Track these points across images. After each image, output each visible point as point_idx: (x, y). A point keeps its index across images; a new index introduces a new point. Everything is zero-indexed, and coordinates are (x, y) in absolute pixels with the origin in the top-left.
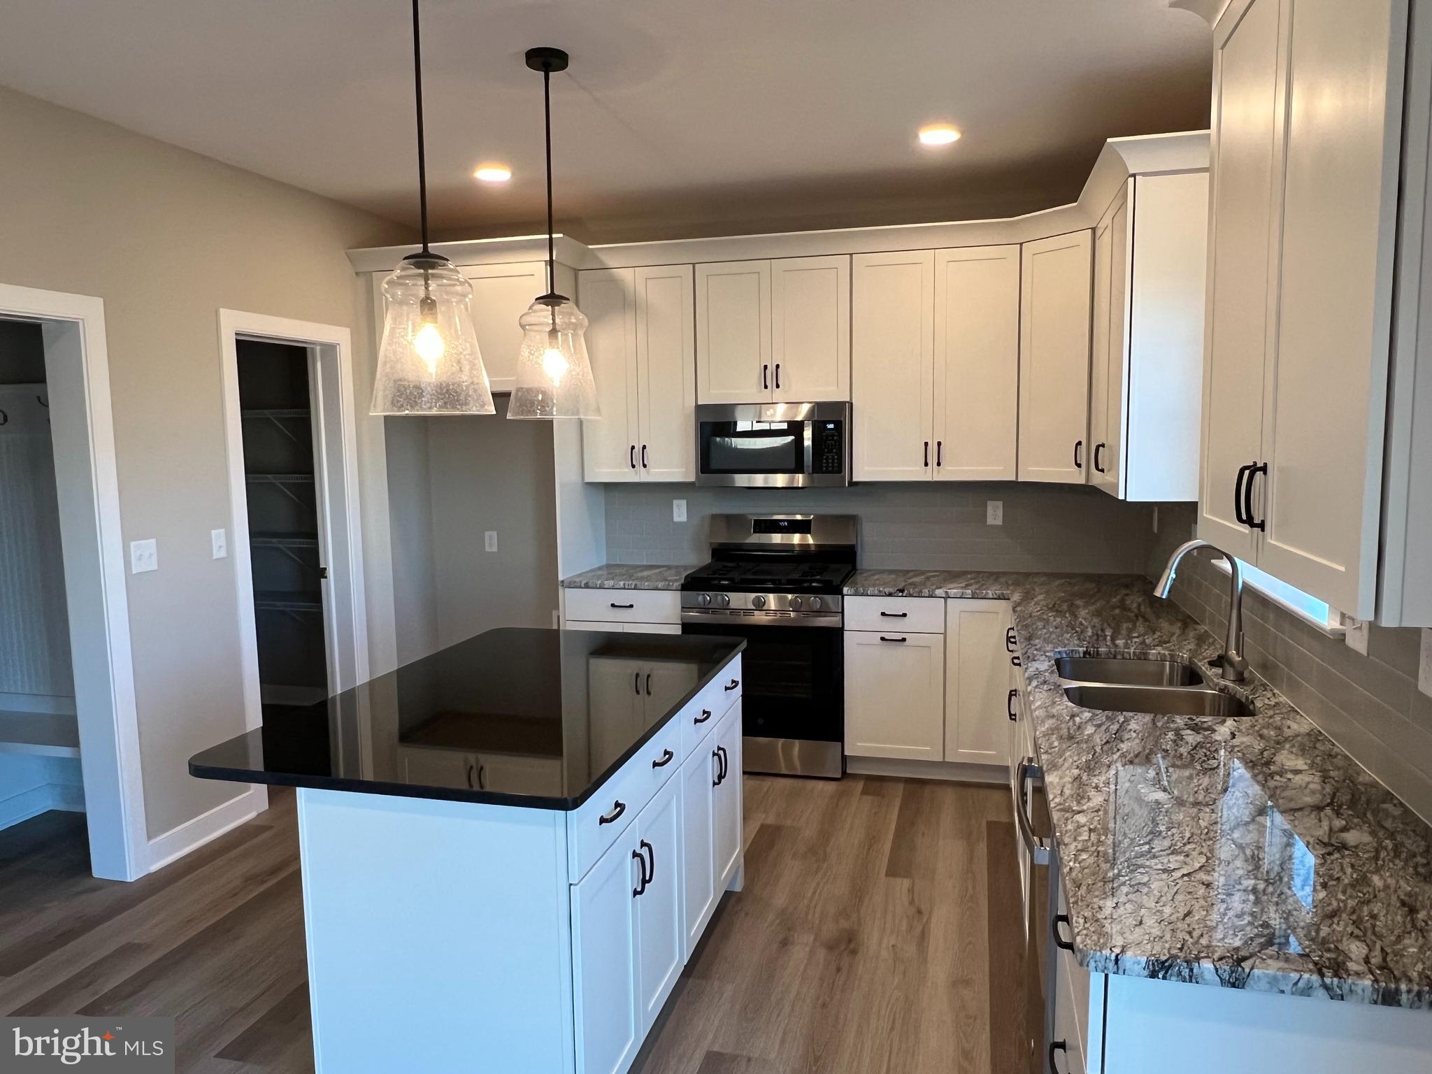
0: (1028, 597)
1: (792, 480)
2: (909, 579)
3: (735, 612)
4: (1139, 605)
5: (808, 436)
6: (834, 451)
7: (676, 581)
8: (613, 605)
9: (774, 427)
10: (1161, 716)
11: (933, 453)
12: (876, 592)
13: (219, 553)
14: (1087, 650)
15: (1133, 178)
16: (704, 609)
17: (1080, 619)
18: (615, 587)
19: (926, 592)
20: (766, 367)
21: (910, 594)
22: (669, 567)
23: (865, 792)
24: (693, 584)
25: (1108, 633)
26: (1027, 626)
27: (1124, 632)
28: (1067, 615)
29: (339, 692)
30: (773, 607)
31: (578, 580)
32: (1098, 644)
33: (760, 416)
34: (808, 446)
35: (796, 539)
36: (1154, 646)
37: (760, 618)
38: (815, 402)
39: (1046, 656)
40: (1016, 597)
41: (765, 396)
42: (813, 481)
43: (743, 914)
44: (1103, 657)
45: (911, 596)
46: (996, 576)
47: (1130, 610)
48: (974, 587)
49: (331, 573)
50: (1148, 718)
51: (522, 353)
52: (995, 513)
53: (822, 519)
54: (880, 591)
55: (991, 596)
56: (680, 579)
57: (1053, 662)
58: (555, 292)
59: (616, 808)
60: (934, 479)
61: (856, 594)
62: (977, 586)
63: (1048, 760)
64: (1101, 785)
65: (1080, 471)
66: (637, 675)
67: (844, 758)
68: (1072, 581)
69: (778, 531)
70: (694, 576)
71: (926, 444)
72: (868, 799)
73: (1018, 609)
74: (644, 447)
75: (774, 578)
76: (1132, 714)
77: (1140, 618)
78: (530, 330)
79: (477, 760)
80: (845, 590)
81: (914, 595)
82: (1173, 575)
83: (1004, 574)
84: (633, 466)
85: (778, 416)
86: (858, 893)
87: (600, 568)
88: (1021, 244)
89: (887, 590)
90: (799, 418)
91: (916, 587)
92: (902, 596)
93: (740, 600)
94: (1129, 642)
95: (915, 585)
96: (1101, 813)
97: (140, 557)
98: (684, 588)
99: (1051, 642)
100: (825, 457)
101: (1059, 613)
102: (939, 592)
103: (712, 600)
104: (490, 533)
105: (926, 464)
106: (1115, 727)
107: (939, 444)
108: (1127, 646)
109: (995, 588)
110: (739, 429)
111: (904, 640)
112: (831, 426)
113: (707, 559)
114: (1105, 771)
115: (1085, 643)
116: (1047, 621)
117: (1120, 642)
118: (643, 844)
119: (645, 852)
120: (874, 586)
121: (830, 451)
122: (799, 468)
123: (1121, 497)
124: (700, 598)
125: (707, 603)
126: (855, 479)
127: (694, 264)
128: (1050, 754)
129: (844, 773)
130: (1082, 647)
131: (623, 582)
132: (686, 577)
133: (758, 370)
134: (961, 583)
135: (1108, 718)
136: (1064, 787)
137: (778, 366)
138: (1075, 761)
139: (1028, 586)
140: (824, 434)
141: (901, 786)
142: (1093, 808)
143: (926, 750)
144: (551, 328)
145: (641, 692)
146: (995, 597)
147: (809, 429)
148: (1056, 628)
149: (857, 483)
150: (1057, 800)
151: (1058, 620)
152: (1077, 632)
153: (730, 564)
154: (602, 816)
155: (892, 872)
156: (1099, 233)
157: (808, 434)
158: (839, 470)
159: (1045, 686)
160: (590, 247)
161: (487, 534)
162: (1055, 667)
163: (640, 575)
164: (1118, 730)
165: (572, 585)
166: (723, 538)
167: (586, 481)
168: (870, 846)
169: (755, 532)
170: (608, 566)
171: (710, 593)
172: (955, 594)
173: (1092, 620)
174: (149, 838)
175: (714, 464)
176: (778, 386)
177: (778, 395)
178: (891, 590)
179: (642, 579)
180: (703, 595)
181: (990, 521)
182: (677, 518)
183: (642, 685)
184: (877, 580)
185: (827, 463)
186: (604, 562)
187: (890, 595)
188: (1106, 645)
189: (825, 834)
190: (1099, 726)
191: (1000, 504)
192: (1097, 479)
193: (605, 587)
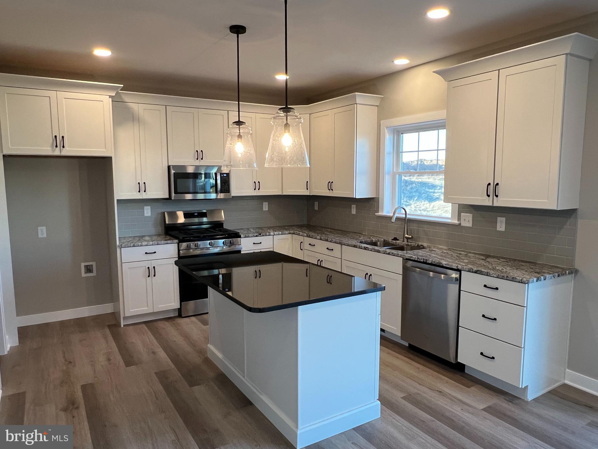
3: (202, 249)
5: (219, 179)
6: (227, 184)
8: (146, 253)
11: (257, 185)
12: (252, 236)
18: (148, 245)
19: (268, 234)
20: (197, 151)
34: (219, 183)
37: (214, 250)
38: (219, 166)
41: (197, 163)
45: (263, 236)
52: (266, 206)
53: (210, 211)
54: (253, 235)
55: (287, 233)
60: (258, 195)
61: (245, 237)
71: (255, 182)
74: (145, 183)
80: (242, 236)
84: (139, 191)
89: (256, 234)
92: (260, 236)
93: (204, 244)
95: (264, 232)
100: (223, 187)
102: (272, 233)
104: (41, 228)
105: (255, 189)
107: (259, 182)
112: (225, 175)
120: (250, 234)
121: (225, 184)
123: (354, 197)
126: (232, 195)
131: (151, 243)
133: (194, 152)
137: (202, 151)
140: (223, 178)
147: (219, 176)
149: (233, 197)
156: (315, 116)
158: (228, 191)
161: (39, 228)
167: (117, 198)
169: (185, 218)
172: (277, 233)
175: (179, 191)
176: (202, 159)
177: (202, 162)
180: (187, 244)
181: (264, 209)
182: (146, 215)
185: (225, 189)
187: (257, 236)
191: (267, 203)
193: (143, 245)
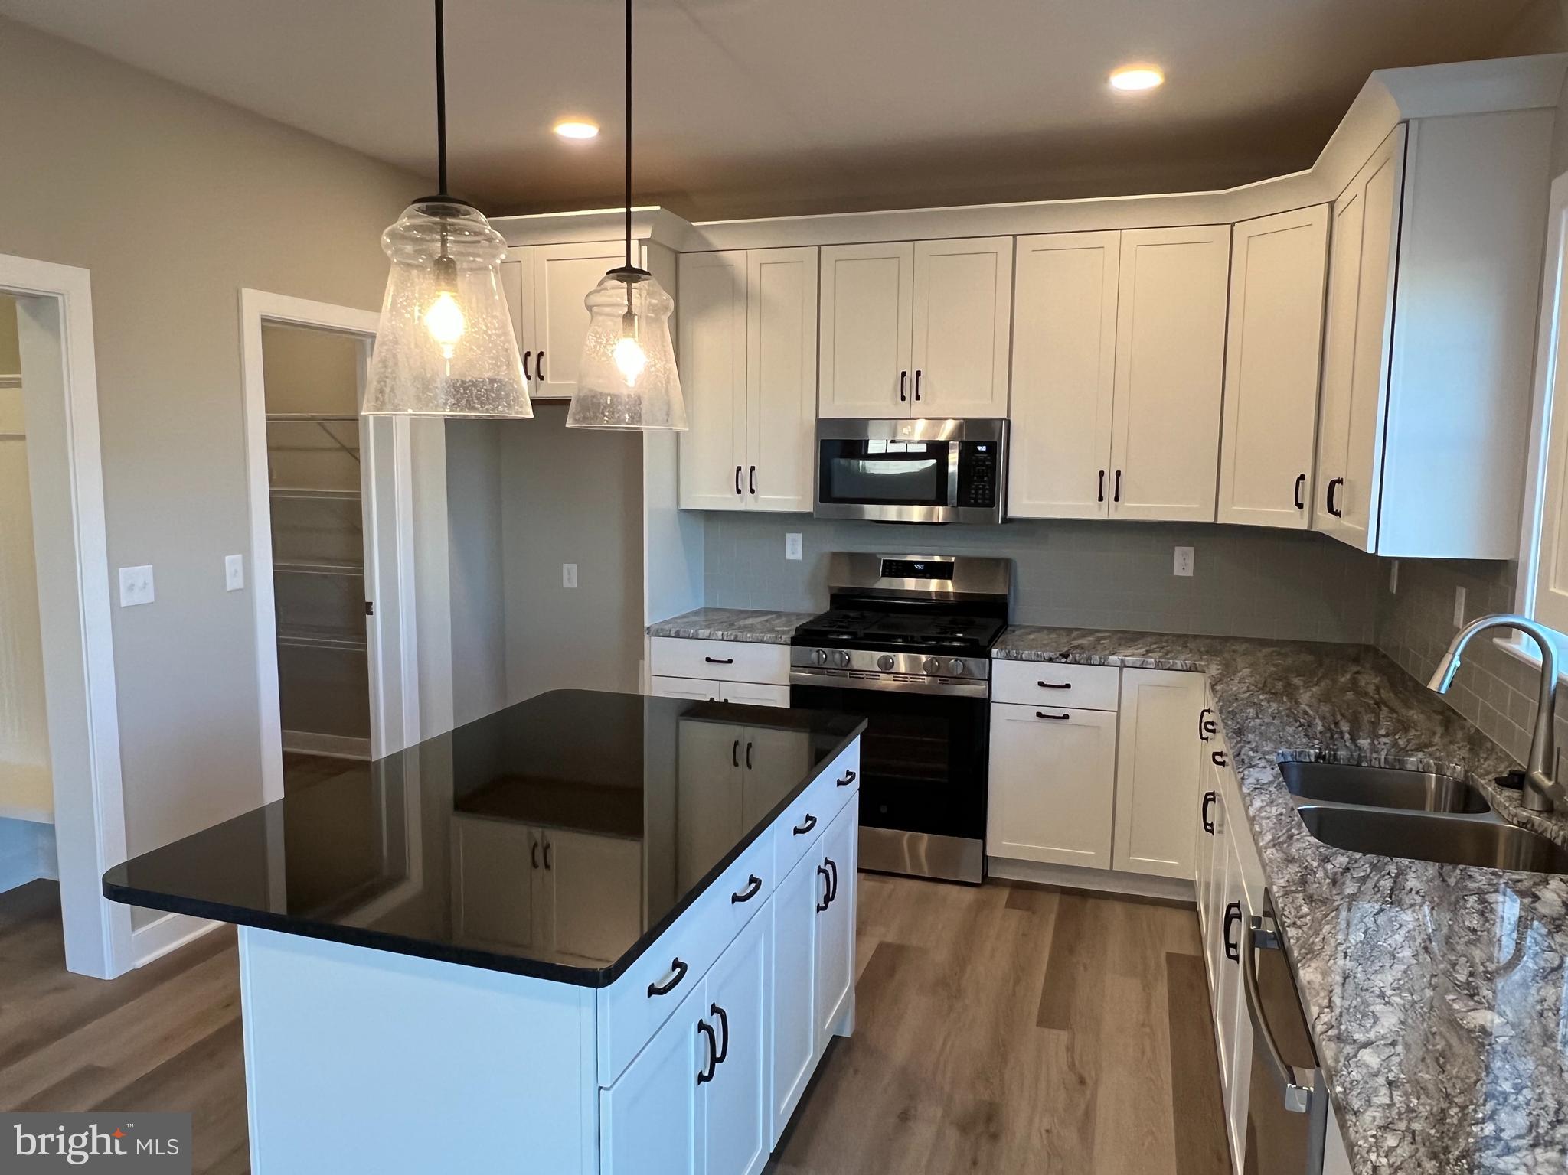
0: (1229, 671)
1: (931, 514)
2: (1074, 639)
3: (856, 674)
4: (1378, 690)
5: (954, 460)
6: (985, 479)
7: (784, 633)
8: (708, 660)
9: (913, 448)
10: (1450, 867)
11: (1111, 485)
12: (1033, 657)
13: (234, 582)
14: (1320, 753)
15: (1405, 125)
16: (819, 669)
17: (1303, 706)
18: (712, 637)
19: (1096, 659)
20: (904, 374)
21: (1076, 660)
22: (779, 614)
23: (1011, 904)
24: (805, 637)
25: (1345, 727)
26: (1233, 713)
27: (1366, 727)
28: (1285, 699)
29: (384, 755)
30: (903, 670)
31: (667, 627)
32: (1335, 745)
33: (895, 434)
34: (953, 473)
35: (933, 585)
36: (1412, 750)
37: (887, 683)
38: (964, 419)
39: (1268, 761)
40: (1214, 670)
41: (902, 409)
42: (957, 515)
43: (851, 1071)
44: (1342, 762)
45: (1077, 662)
46: (1183, 640)
47: (1367, 694)
48: (1157, 655)
49: (377, 608)
50: (1432, 869)
51: (588, 343)
52: (1184, 562)
53: (968, 562)
54: (1038, 656)
55: (1180, 667)
56: (789, 631)
57: (1277, 769)
58: (632, 265)
59: (674, 969)
60: (1110, 518)
61: (1008, 658)
62: (1161, 654)
63: (1298, 939)
64: (1389, 992)
65: (1302, 514)
66: (736, 744)
67: (985, 858)
68: (1283, 651)
69: (913, 574)
70: (806, 628)
71: (1102, 474)
72: (1015, 914)
73: (1218, 688)
74: (753, 469)
75: (905, 634)
76: (1406, 861)
77: (1384, 708)
78: (600, 314)
79: (543, 836)
80: (994, 652)
81: (1081, 662)
82: (1457, 663)
83: (1195, 637)
84: (739, 491)
85: (916, 435)
86: (1001, 1049)
87: (696, 613)
88: (1233, 225)
89: (1047, 655)
90: (942, 438)
91: (1084, 653)
92: (1066, 662)
93: (864, 659)
94: (1376, 742)
95: (1082, 648)
96: (1399, 1048)
97: (131, 588)
98: (795, 642)
99: (1270, 739)
100: (973, 487)
101: (1274, 695)
102: (1113, 659)
103: (828, 656)
104: (569, 565)
105: (1101, 499)
106: (1387, 883)
107: (1118, 474)
108: (1374, 749)
109: (1183, 657)
110: (870, 451)
111: (1066, 717)
112: (983, 448)
113: (824, 606)
114: (1388, 965)
115: (1316, 742)
116: (1257, 706)
117: (1364, 743)
118: (714, 1009)
119: (715, 1022)
120: (1031, 648)
121: (981, 479)
122: (941, 500)
123: (1371, 550)
124: (814, 655)
125: (822, 661)
126: (1010, 514)
127: (819, 247)
128: (1300, 927)
129: (985, 876)
130: (1312, 747)
131: (721, 633)
132: (797, 629)
133: (893, 378)
134: (1140, 648)
135: (1374, 867)
136: (1331, 991)
137: (918, 373)
138: (1340, 944)
139: (1226, 655)
140: (974, 458)
141: (1056, 899)
142: (1384, 1038)
143: (1087, 854)
144: (626, 310)
145: (740, 764)
146: (1185, 668)
147: (955, 452)
148: (1274, 718)
149: (1012, 520)
150: (1325, 1018)
151: (1274, 705)
152: (1301, 725)
153: (852, 614)
154: (652, 985)
155: (1046, 1020)
156: (1338, 209)
157: (953, 457)
158: (991, 502)
159: (1274, 809)
160: (694, 224)
161: (566, 566)
162: (1281, 779)
163: (742, 623)
164: (1392, 890)
165: (659, 632)
166: (845, 582)
167: (683, 507)
168: (1017, 981)
169: (883, 575)
170: (706, 610)
171: (826, 649)
172: (1134, 662)
173: (1319, 708)
174: (134, 928)
175: (837, 493)
176: (918, 398)
177: (917, 408)
178: (1052, 654)
179: (745, 628)
180: (818, 651)
181: (1177, 571)
182: (789, 556)
183: (741, 756)
184: (1033, 639)
185: (977, 493)
186: (702, 605)
187: (1051, 660)
188: (1346, 746)
189: (961, 961)
190: (1363, 880)
191: (1191, 551)
192: (1326, 523)
193: (700, 637)
